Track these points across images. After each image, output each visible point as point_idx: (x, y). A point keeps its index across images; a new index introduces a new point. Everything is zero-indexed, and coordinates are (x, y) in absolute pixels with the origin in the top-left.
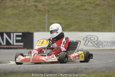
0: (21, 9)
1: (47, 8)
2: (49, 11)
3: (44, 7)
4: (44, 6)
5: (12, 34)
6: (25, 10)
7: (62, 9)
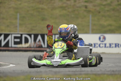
0: (70, 10)
1: (98, 9)
2: (99, 12)
3: (94, 8)
4: (95, 6)
5: (54, 36)
6: (74, 11)
7: (113, 10)
